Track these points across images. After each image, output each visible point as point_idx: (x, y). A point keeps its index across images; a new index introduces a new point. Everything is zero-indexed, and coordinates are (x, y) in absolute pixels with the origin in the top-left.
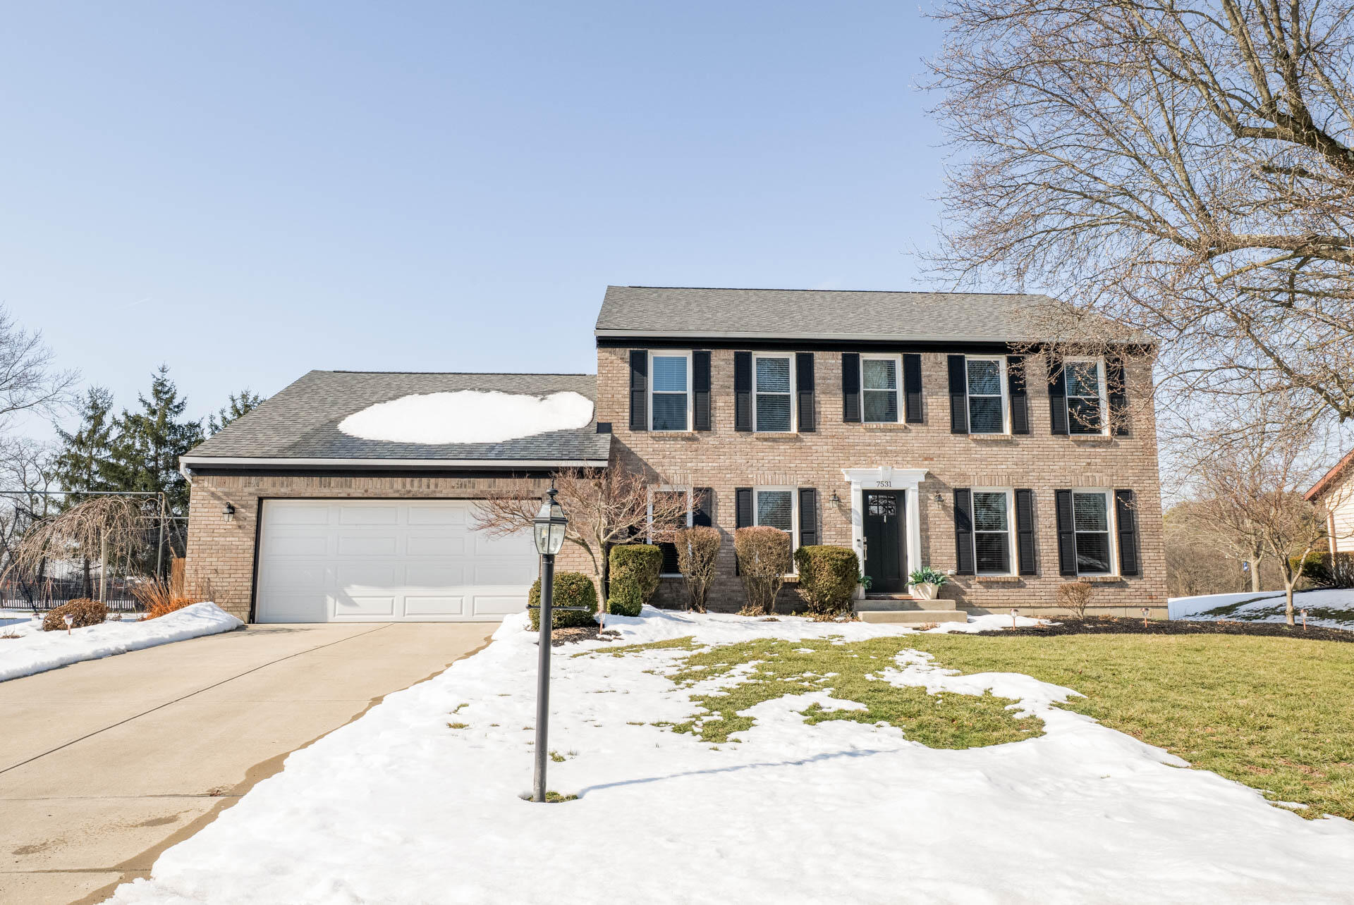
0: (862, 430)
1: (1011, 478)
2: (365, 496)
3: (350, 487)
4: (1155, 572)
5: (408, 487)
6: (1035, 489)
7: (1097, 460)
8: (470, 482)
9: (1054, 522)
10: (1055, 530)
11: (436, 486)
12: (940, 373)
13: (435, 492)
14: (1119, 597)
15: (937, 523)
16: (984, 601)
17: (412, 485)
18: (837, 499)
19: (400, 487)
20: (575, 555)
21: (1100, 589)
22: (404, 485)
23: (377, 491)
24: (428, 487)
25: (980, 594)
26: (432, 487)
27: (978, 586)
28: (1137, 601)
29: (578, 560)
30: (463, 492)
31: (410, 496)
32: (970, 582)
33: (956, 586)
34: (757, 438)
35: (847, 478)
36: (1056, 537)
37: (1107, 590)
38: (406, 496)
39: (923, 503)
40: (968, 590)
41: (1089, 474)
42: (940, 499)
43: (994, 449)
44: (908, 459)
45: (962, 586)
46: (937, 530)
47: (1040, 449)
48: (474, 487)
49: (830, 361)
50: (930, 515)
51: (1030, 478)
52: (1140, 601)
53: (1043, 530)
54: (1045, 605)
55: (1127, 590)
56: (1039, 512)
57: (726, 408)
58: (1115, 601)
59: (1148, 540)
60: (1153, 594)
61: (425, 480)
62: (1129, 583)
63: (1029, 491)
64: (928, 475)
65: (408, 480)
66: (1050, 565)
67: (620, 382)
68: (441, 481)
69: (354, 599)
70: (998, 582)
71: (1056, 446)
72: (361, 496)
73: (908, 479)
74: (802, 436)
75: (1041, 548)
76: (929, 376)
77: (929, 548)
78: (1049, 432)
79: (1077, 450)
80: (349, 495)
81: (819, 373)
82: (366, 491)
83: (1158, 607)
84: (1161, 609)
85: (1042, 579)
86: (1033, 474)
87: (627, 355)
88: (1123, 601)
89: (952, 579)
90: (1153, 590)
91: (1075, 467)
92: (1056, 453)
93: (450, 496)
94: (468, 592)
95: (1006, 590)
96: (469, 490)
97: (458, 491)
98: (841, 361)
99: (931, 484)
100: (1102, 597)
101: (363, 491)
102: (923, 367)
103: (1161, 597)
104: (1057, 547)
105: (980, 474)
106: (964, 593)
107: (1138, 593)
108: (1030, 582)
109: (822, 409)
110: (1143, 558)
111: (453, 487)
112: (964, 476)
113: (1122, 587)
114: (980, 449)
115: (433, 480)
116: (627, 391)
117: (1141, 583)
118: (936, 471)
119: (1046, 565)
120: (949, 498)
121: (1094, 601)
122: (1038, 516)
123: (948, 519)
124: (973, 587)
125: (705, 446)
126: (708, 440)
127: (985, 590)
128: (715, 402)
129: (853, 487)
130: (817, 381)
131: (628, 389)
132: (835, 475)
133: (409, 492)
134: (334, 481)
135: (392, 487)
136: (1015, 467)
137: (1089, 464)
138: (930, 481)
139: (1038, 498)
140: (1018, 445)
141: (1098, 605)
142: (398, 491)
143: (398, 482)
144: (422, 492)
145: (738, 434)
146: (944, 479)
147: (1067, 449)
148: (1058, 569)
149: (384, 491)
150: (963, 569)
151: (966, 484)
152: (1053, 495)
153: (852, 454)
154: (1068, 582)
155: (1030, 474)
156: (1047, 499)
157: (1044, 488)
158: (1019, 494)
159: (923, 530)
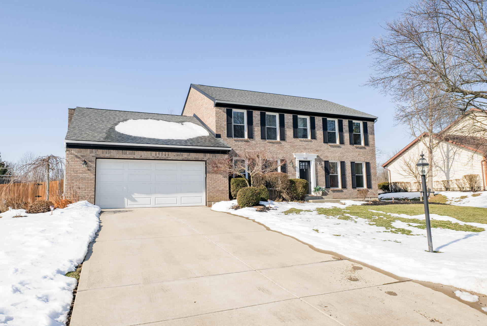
0: (299, 141)
1: (339, 158)
2: (141, 158)
3: (135, 154)
4: (375, 187)
5: (158, 155)
6: (346, 161)
7: (361, 153)
8: (181, 154)
9: (351, 172)
10: (351, 174)
11: (168, 155)
12: (320, 123)
13: (168, 157)
14: (367, 195)
15: (320, 172)
17: (159, 155)
18: (292, 163)
19: (154, 155)
20: (219, 182)
22: (156, 154)
23: (145, 156)
24: (165, 155)
25: (331, 194)
26: (167, 156)
27: (331, 192)
29: (220, 183)
30: (178, 158)
31: (159, 159)
32: (329, 190)
33: (325, 192)
34: (268, 142)
35: (295, 157)
36: (351, 176)
38: (157, 159)
39: (316, 165)
40: (328, 193)
41: (359, 157)
42: (321, 164)
43: (335, 148)
44: (312, 151)
45: (327, 192)
46: (320, 174)
47: (347, 149)
48: (182, 156)
49: (289, 117)
50: (318, 169)
52: (372, 196)
53: (348, 174)
54: (348, 197)
56: (347, 169)
57: (258, 131)
59: (374, 178)
61: (164, 153)
62: (369, 190)
63: (344, 162)
64: (318, 156)
65: (158, 153)
66: (350, 185)
67: (223, 120)
68: (170, 153)
69: (135, 199)
70: (336, 190)
71: (351, 148)
72: (139, 158)
73: (312, 157)
74: (281, 142)
75: (347, 180)
76: (317, 124)
77: (318, 180)
78: (349, 144)
79: (356, 150)
80: (134, 158)
81: (286, 121)
82: (141, 156)
83: (376, 197)
85: (348, 190)
87: (226, 110)
89: (325, 190)
90: (374, 192)
91: (356, 155)
92: (351, 150)
93: (174, 159)
94: (179, 196)
95: (338, 193)
96: (180, 157)
97: (177, 157)
98: (292, 117)
99: (318, 159)
101: (140, 156)
102: (316, 121)
103: (377, 194)
104: (351, 180)
105: (331, 156)
107: (371, 193)
108: (345, 190)
109: (287, 133)
110: (372, 183)
111: (175, 156)
112: (327, 157)
113: (367, 192)
114: (331, 148)
115: (167, 153)
116: (226, 123)
117: (372, 190)
118: (319, 155)
119: (348, 185)
120: (323, 163)
122: (346, 170)
123: (323, 170)
124: (330, 192)
125: (252, 144)
126: (252, 142)
127: (333, 193)
128: (255, 129)
129: (296, 159)
130: (285, 124)
131: (226, 122)
132: (291, 155)
133: (158, 157)
134: (128, 152)
135: (151, 155)
136: (340, 154)
137: (359, 154)
139: (346, 164)
140: (341, 147)
142: (154, 157)
143: (154, 153)
144: (163, 157)
145: (262, 140)
146: (322, 157)
147: (353, 149)
148: (352, 186)
149: (148, 157)
150: (327, 187)
151: (328, 159)
152: (350, 163)
153: (296, 149)
154: (354, 190)
155: (344, 157)
156: (349, 164)
157: (348, 161)
158: (341, 163)
159: (316, 174)
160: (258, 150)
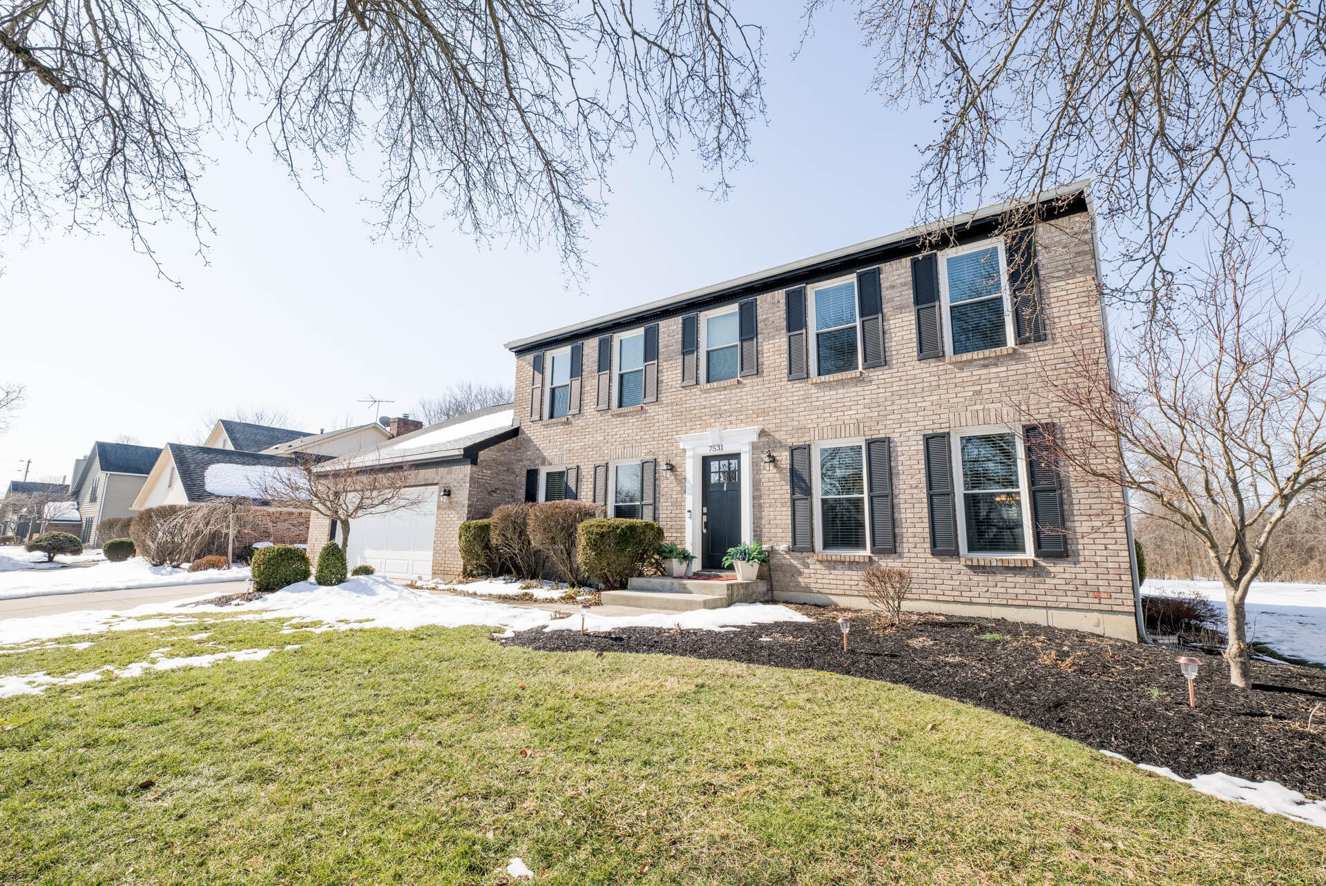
0: (698, 393)
1: (861, 425)
4: (1105, 553)
6: (895, 437)
7: (990, 386)
9: (924, 479)
10: (925, 491)
12: (778, 314)
14: (1032, 591)
15: (772, 488)
16: (826, 586)
18: (672, 468)
21: (999, 577)
25: (820, 576)
27: (818, 566)
28: (1067, 599)
32: (809, 561)
33: (791, 565)
35: (682, 446)
36: (925, 500)
37: (1011, 579)
39: (755, 465)
40: (806, 571)
41: (978, 407)
42: (773, 460)
43: (840, 391)
44: (742, 417)
45: (799, 566)
46: (772, 497)
47: (904, 383)
49: (672, 327)
50: (763, 480)
51: (888, 422)
52: (1075, 599)
53: (907, 491)
55: (1048, 580)
56: (900, 468)
57: (591, 391)
58: (1026, 597)
59: (1089, 501)
60: (1101, 589)
62: (1052, 569)
63: (886, 441)
64: (763, 433)
66: (917, 540)
67: (527, 383)
70: (843, 562)
71: (924, 375)
73: (739, 440)
74: (646, 408)
75: (903, 516)
76: (767, 319)
77: (761, 518)
78: (914, 358)
79: (958, 375)
81: (663, 341)
83: (1112, 612)
84: (1120, 617)
85: (905, 560)
86: (893, 417)
87: (533, 357)
88: (1040, 598)
89: (787, 556)
90: (1100, 582)
91: (956, 400)
92: (926, 384)
95: (854, 573)
98: (681, 326)
99: (766, 445)
100: (1004, 590)
102: (759, 311)
103: (1118, 595)
104: (926, 515)
105: (823, 425)
106: (800, 573)
107: (1071, 587)
108: (888, 563)
109: (664, 377)
110: (1078, 530)
112: (803, 429)
113: (1039, 576)
114: (822, 394)
116: (530, 389)
117: (1077, 570)
118: (770, 427)
119: (910, 540)
120: (784, 457)
121: (988, 595)
122: (898, 474)
123: (784, 483)
124: (811, 566)
125: (575, 428)
126: (577, 422)
127: (827, 572)
128: (584, 387)
129: (689, 453)
130: (661, 350)
131: (531, 387)
132: (673, 443)
136: (868, 410)
137: (978, 393)
138: (765, 439)
139: (899, 449)
140: (871, 381)
141: (996, 601)
145: (599, 413)
146: (780, 435)
147: (942, 377)
148: (927, 545)
150: (801, 544)
151: (806, 439)
152: (921, 442)
153: (689, 419)
154: (944, 566)
155: (889, 417)
156: (913, 448)
157: (908, 434)
158: (872, 445)
159: (756, 497)
160: (589, 440)
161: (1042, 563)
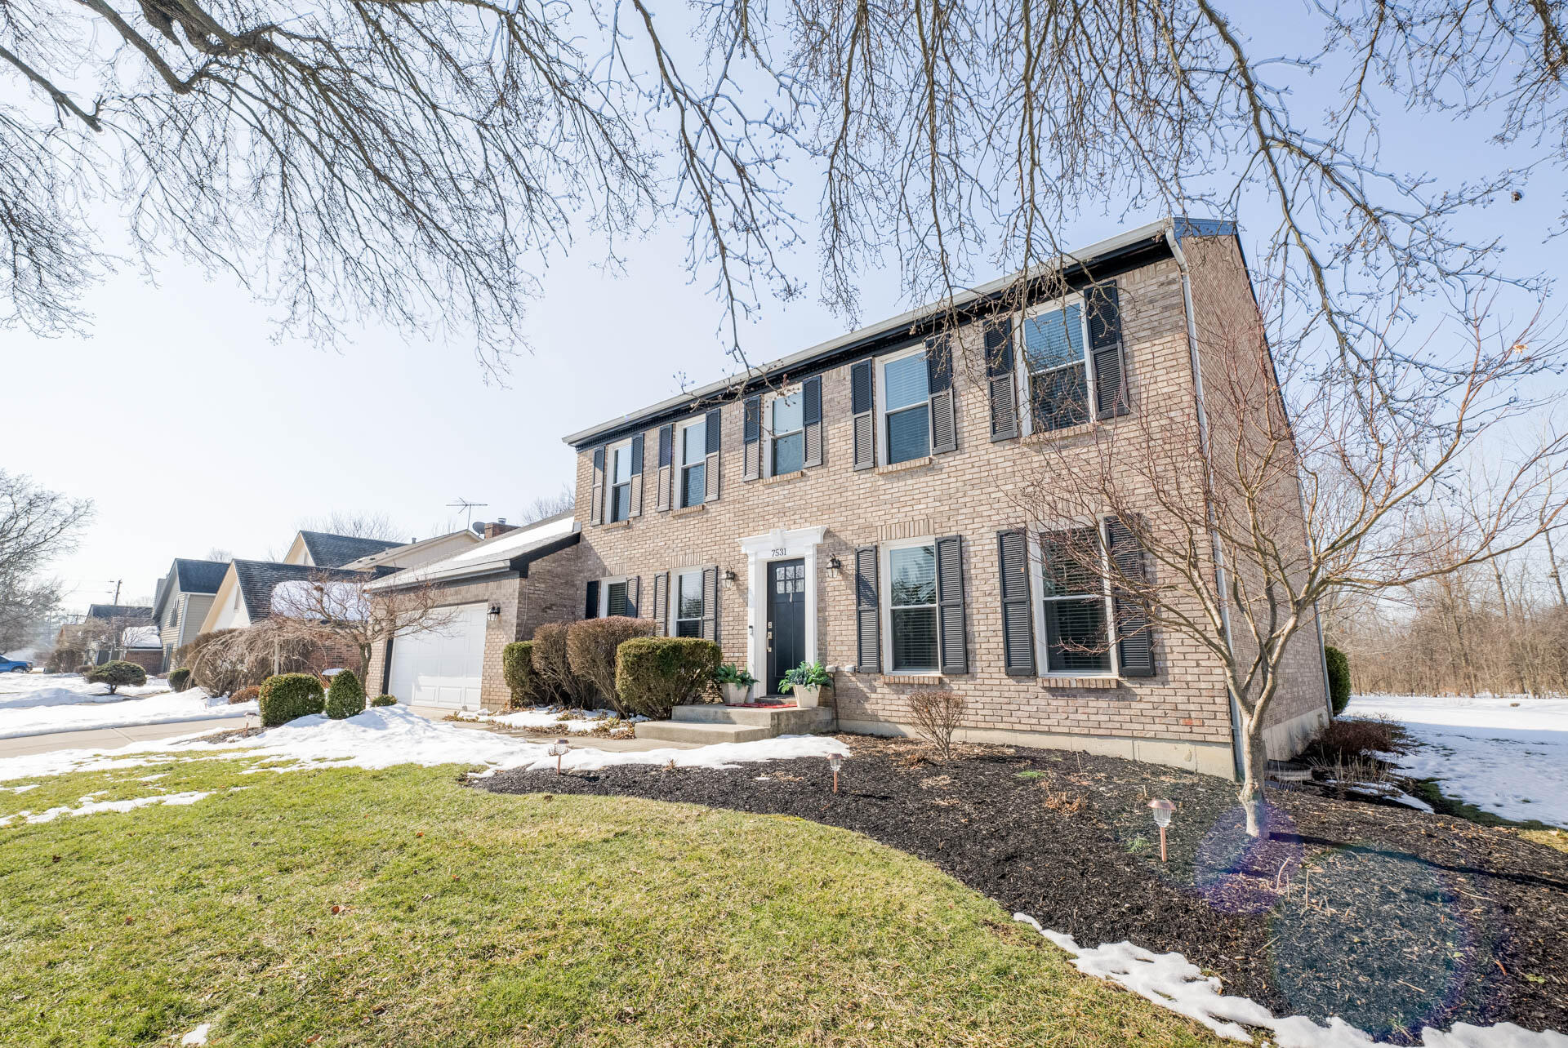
0: (761, 488)
1: (931, 521)
4: (1196, 670)
6: (968, 534)
7: (1070, 471)
9: (998, 585)
10: (999, 598)
14: (1117, 718)
15: (837, 598)
16: (894, 714)
18: (733, 577)
21: (1080, 701)
25: (888, 702)
27: (886, 690)
28: (1155, 727)
32: (876, 684)
33: (857, 689)
34: (673, 517)
35: (743, 552)
36: (999, 610)
37: (1093, 703)
39: (820, 572)
40: (873, 695)
41: (1056, 497)
42: (838, 565)
43: (909, 482)
44: (807, 515)
45: (866, 690)
46: (837, 608)
47: (976, 470)
49: (735, 413)
50: (828, 589)
51: (960, 517)
52: (1164, 728)
53: (981, 599)
54: (983, 725)
55: (1134, 704)
56: (973, 571)
57: (652, 488)
58: (1110, 725)
60: (1193, 715)
62: (1138, 691)
63: (958, 540)
64: (828, 534)
66: (991, 657)
67: (588, 481)
70: (914, 684)
71: (998, 460)
73: (803, 542)
74: (708, 507)
75: (976, 628)
76: (832, 399)
77: (825, 634)
78: (988, 441)
79: (1035, 459)
81: (725, 428)
83: (1205, 742)
84: (1215, 748)
85: (978, 681)
86: (965, 511)
87: (595, 451)
88: (1125, 726)
89: (853, 679)
90: (1192, 707)
91: (1033, 489)
92: (1000, 471)
98: (743, 412)
99: (831, 547)
100: (1085, 717)
102: (824, 390)
103: (1212, 722)
104: (1001, 627)
105: (889, 522)
106: (867, 699)
107: (1160, 713)
108: (959, 686)
109: (726, 471)
110: (1167, 643)
112: (869, 528)
113: (1124, 699)
114: (889, 486)
116: (591, 489)
117: (1166, 692)
118: (835, 527)
119: (984, 658)
120: (849, 561)
121: (1068, 723)
122: (971, 578)
123: (850, 592)
124: (879, 690)
125: (636, 532)
126: (638, 525)
127: (895, 697)
128: (646, 484)
129: (751, 559)
130: (723, 439)
131: (591, 487)
132: (735, 547)
136: (938, 504)
137: (1056, 480)
138: (829, 541)
139: (972, 549)
140: (941, 469)
141: (1077, 730)
145: (660, 515)
146: (846, 536)
147: (1018, 462)
148: (1002, 664)
150: (868, 664)
151: (873, 539)
152: (995, 541)
153: (752, 519)
154: (1021, 688)
155: (961, 511)
156: (986, 547)
157: (982, 530)
158: (942, 545)
159: (821, 609)
160: (649, 546)
161: (1128, 684)
